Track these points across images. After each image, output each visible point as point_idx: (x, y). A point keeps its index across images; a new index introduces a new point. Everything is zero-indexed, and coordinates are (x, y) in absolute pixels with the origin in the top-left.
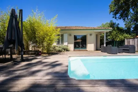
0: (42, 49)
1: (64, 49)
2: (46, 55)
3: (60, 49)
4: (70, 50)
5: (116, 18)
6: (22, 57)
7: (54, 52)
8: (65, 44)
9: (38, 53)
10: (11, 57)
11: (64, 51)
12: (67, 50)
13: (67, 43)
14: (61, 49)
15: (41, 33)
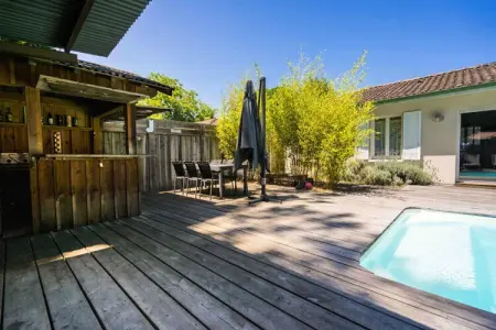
0: (316, 173)
1: (403, 177)
2: (327, 191)
3: (385, 175)
4: (434, 180)
6: (263, 189)
7: (355, 182)
8: (411, 154)
9: (302, 184)
10: (246, 187)
11: (399, 185)
12: (417, 181)
13: (419, 149)
14: (388, 173)
15: (312, 124)
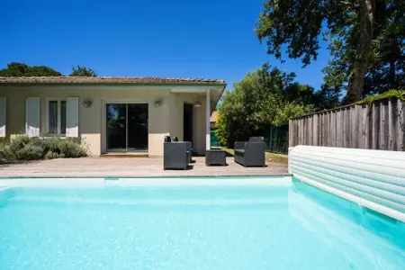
5: (278, 56)
